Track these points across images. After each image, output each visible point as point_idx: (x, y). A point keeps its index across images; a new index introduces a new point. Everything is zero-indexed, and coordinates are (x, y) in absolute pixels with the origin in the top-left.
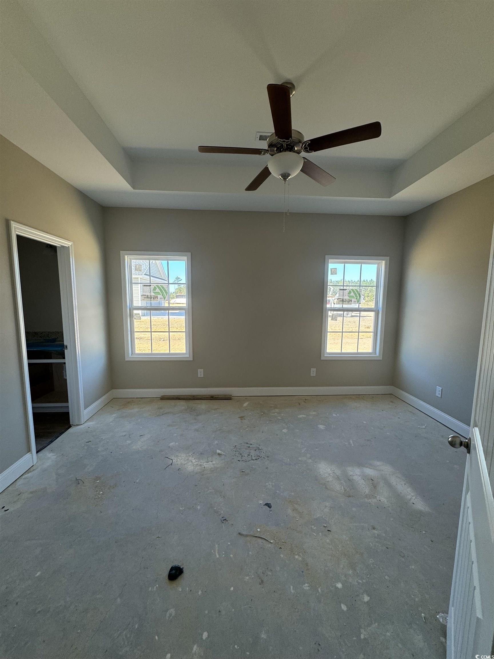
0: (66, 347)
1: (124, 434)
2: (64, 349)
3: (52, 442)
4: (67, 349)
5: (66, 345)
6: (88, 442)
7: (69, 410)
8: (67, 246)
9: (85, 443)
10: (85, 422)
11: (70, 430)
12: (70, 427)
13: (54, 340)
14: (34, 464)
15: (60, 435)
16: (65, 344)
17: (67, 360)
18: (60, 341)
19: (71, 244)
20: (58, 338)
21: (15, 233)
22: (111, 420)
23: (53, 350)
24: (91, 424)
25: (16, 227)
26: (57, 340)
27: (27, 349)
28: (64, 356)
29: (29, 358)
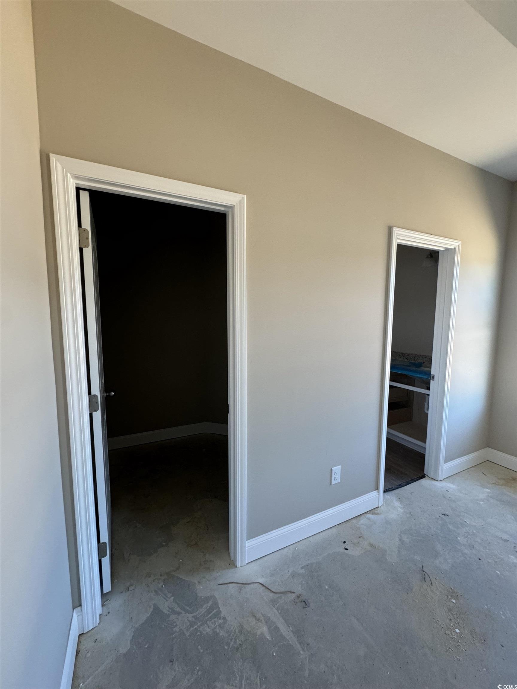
0: (433, 377)
1: (505, 537)
2: (430, 378)
3: (401, 486)
4: (433, 380)
5: (433, 375)
6: (444, 515)
7: (425, 452)
8: (453, 248)
9: (440, 514)
10: (443, 479)
11: (423, 481)
12: (423, 477)
13: (420, 365)
14: (379, 506)
15: (411, 481)
16: (432, 373)
17: (431, 392)
18: (426, 367)
19: (458, 244)
20: (424, 362)
21: (396, 240)
22: (482, 496)
23: (417, 377)
24: (450, 486)
25: (398, 234)
26: (423, 365)
27: (391, 370)
28: (428, 386)
29: (391, 380)
